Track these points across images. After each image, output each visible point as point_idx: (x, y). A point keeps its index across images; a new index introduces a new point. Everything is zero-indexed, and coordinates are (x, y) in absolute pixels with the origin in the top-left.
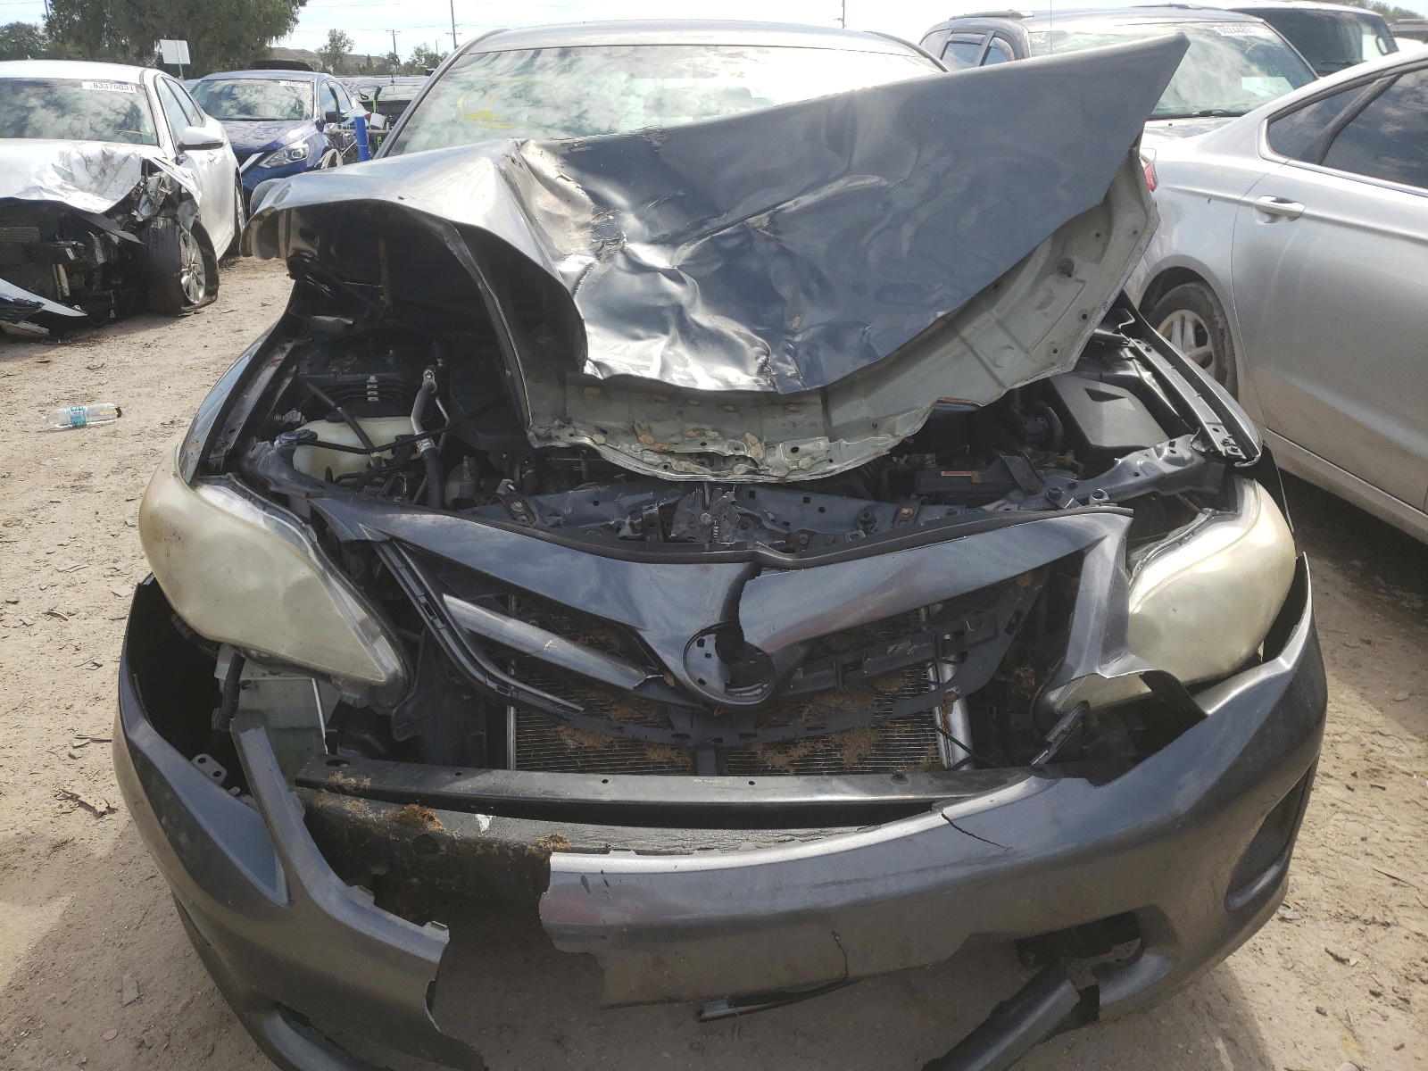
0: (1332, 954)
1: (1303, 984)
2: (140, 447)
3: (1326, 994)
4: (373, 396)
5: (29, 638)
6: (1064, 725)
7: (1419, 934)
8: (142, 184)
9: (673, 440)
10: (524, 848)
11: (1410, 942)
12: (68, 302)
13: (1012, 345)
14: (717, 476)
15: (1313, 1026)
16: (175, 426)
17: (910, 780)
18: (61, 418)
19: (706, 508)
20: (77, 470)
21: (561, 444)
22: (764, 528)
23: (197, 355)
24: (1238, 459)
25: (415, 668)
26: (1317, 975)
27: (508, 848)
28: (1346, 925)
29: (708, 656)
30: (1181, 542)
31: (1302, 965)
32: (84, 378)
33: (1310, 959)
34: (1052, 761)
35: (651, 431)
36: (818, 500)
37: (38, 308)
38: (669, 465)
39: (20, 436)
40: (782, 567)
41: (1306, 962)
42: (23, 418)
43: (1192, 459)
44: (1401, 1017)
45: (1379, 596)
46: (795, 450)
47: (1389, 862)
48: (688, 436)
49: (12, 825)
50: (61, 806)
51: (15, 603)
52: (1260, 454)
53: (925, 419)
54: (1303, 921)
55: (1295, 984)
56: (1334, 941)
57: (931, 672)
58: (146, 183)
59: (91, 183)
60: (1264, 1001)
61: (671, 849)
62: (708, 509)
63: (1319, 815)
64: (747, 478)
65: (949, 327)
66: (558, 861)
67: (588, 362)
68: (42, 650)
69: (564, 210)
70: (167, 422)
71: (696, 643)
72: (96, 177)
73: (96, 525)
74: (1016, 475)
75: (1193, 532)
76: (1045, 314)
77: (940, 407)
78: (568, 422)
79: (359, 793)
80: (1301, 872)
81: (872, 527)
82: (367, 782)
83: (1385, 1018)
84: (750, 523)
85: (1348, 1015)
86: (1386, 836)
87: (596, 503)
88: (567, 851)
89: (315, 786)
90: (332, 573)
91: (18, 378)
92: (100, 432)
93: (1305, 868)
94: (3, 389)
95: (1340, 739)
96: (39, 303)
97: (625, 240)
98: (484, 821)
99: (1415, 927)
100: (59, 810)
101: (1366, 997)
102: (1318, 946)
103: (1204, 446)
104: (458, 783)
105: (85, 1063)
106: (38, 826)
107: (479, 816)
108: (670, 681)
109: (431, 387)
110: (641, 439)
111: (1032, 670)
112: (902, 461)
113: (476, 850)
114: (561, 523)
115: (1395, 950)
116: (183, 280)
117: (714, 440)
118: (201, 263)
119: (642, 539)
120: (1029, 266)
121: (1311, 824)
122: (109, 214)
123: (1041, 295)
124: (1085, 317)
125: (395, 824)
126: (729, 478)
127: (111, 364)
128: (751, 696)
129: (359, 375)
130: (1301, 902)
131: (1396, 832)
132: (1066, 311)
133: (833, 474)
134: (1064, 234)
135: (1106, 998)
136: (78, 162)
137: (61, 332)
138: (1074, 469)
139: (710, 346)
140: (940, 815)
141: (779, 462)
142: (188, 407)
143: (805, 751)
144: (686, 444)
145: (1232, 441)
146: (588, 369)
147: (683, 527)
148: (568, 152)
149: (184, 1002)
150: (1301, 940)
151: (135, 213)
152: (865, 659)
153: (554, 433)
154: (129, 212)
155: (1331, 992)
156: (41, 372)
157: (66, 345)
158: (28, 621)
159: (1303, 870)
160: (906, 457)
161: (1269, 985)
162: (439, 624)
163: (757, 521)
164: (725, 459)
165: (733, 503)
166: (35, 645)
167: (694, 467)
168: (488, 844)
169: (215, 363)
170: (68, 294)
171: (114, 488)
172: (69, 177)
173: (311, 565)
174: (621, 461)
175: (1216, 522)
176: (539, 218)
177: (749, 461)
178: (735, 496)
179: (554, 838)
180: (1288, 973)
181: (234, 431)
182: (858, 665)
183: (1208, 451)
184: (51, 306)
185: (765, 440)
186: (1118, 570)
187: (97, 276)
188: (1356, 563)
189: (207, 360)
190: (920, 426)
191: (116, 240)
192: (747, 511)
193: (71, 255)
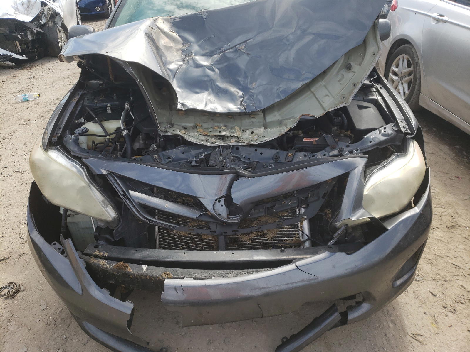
0: (431, 293)
1: (420, 303)
2: (47, 109)
3: (428, 307)
4: (109, 111)
5: (11, 181)
6: (339, 232)
7: (462, 286)
8: (42, 10)
9: (210, 130)
10: (157, 277)
11: (459, 289)
12: (21, 55)
13: (329, 94)
14: (225, 143)
15: (422, 318)
16: (58, 101)
17: (286, 251)
18: (20, 98)
19: (221, 155)
20: (25, 118)
21: (169, 134)
22: (241, 161)
23: (65, 73)
24: (408, 134)
25: (121, 215)
26: (425, 300)
27: (152, 277)
28: (437, 282)
29: (222, 205)
30: (384, 167)
31: (421, 297)
32: (28, 82)
33: (424, 295)
34: (335, 244)
35: (202, 127)
36: (260, 150)
37: (11, 57)
38: (208, 140)
39: (7, 105)
40: (246, 177)
41: (422, 295)
42: (8, 98)
43: (392, 134)
44: (452, 315)
45: (464, 160)
46: (252, 133)
47: (455, 259)
48: (215, 129)
49: (6, 248)
50: (22, 241)
51: (6, 168)
52: (416, 133)
53: (298, 122)
54: (423, 281)
55: (418, 303)
56: (432, 288)
57: (297, 210)
58: (43, 10)
59: (25, 11)
60: (407, 309)
61: (205, 277)
62: (222, 155)
63: (433, 243)
64: (235, 143)
65: (307, 87)
66: (167, 282)
67: (179, 103)
68: (16, 185)
69: (172, 44)
70: (55, 99)
71: (217, 201)
72: (26, 9)
73: (32, 138)
74: (328, 142)
75: (389, 163)
76: (341, 84)
77: (303, 117)
78: (172, 125)
79: (104, 258)
80: (425, 263)
81: (278, 160)
82: (106, 254)
83: (447, 316)
84: (237, 159)
85: (434, 315)
86: (455, 250)
87: (183, 153)
88: (171, 278)
89: (89, 255)
90: (92, 184)
91: (6, 82)
92: (33, 103)
93: (426, 262)
94: (1, 87)
95: (444, 214)
96: (11, 55)
97: (193, 55)
98: (144, 267)
99: (461, 283)
100: (21, 243)
101: (441, 308)
102: (427, 290)
103: (397, 128)
104: (136, 254)
105: (30, 330)
106: (15, 248)
107: (143, 266)
108: (209, 214)
109: (128, 109)
110: (198, 130)
111: (331, 210)
112: (291, 134)
113: (142, 278)
114: (171, 161)
115: (453, 292)
116: (59, 45)
117: (224, 130)
118: (66, 38)
119: (199, 166)
120: (336, 65)
121: (430, 246)
122: (32, 22)
123: (340, 77)
124: (354, 85)
125: (115, 269)
126: (229, 144)
127: (37, 76)
128: (235, 219)
129: (104, 104)
130: (423, 274)
131: (458, 248)
132: (347, 84)
133: (265, 142)
134: (349, 54)
135: (350, 317)
136: (19, 4)
137: (19, 65)
138: (350, 137)
139: (223, 95)
140: (294, 264)
141: (247, 137)
142: (62, 93)
143: (255, 235)
144: (214, 132)
145: (407, 127)
146: (179, 106)
147: (213, 162)
148: (173, 21)
149: (60, 309)
150: (421, 287)
151: (41, 21)
152: (275, 205)
153: (168, 130)
154: (38, 21)
155: (429, 306)
156: (13, 80)
157: (21, 69)
158: (11, 175)
159: (425, 262)
160: (292, 132)
161: (409, 304)
162: (128, 201)
163: (239, 158)
164: (228, 137)
165: (230, 153)
166: (13, 183)
167: (217, 140)
168: (145, 276)
169: (71, 76)
170: (20, 51)
171: (38, 124)
172: (17, 9)
173: (85, 182)
174: (191, 140)
175: (398, 158)
176: (162, 48)
177: (236, 138)
178: (231, 150)
179: (167, 274)
180: (415, 299)
181: (60, 128)
182: (272, 207)
183: (398, 130)
184: (15, 56)
185: (242, 129)
186: (361, 179)
187: (30, 44)
188: (458, 147)
189: (69, 75)
190: (295, 124)
191: (35, 31)
192: (235, 155)
193: (20, 38)
